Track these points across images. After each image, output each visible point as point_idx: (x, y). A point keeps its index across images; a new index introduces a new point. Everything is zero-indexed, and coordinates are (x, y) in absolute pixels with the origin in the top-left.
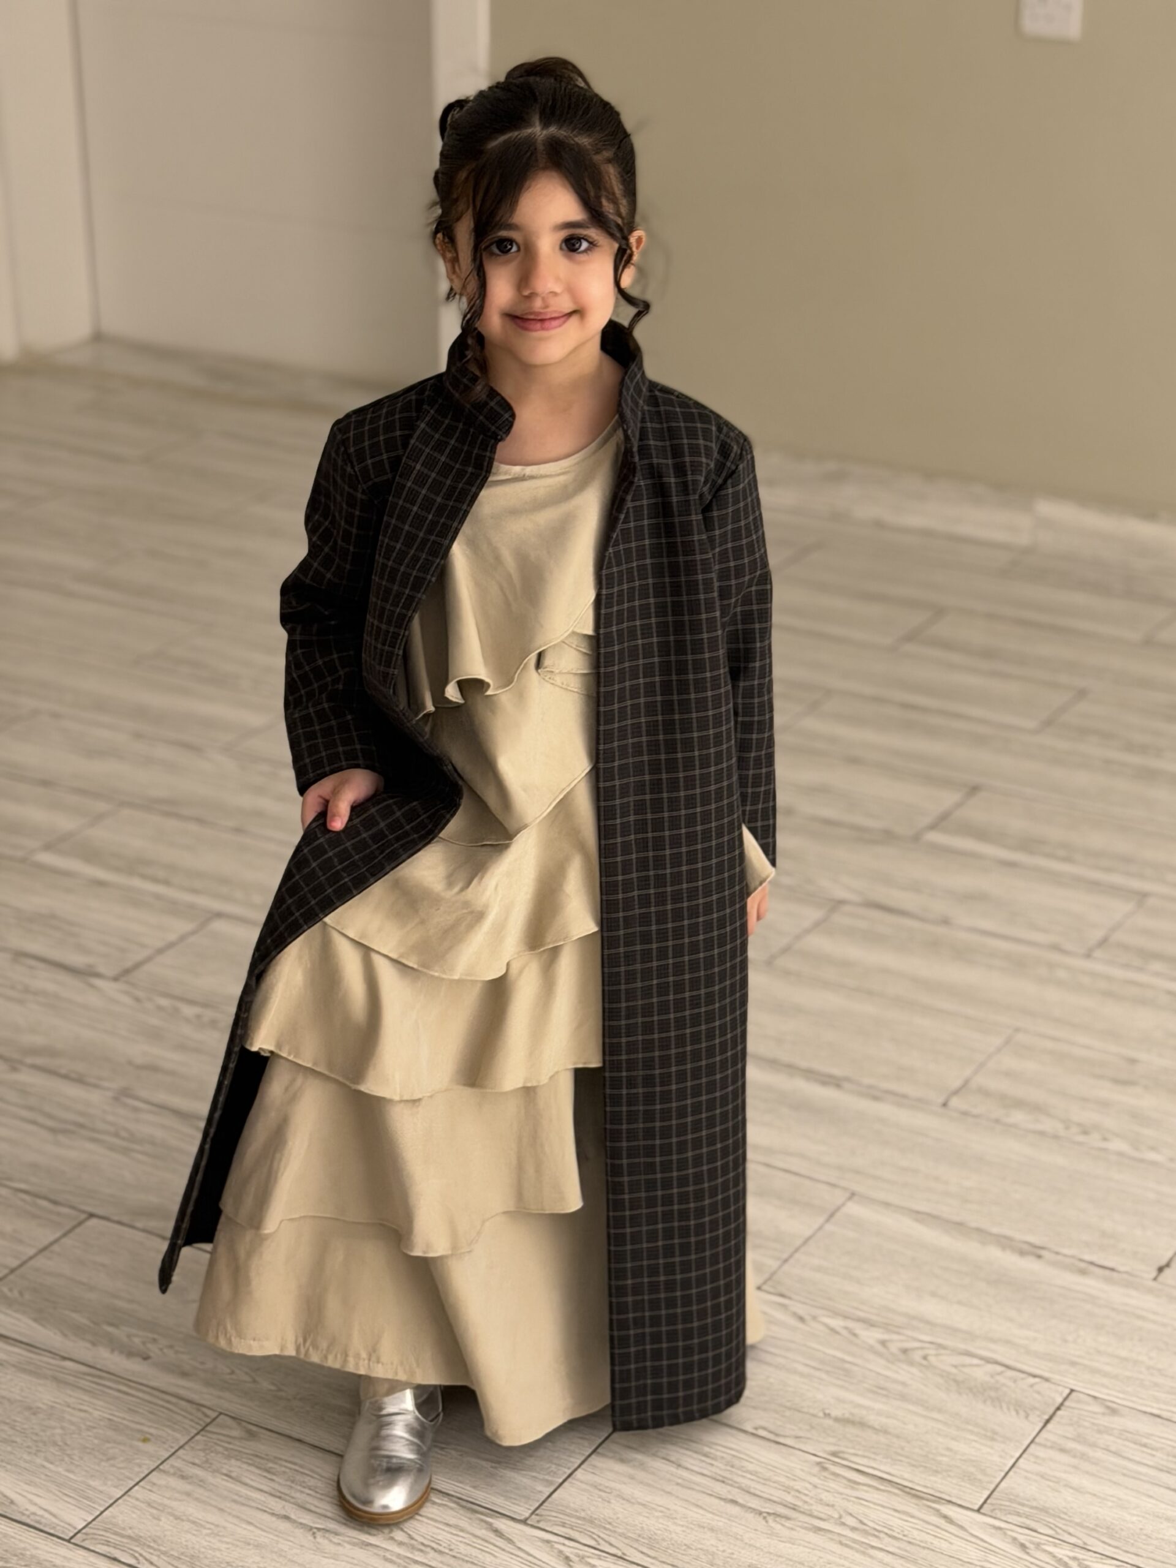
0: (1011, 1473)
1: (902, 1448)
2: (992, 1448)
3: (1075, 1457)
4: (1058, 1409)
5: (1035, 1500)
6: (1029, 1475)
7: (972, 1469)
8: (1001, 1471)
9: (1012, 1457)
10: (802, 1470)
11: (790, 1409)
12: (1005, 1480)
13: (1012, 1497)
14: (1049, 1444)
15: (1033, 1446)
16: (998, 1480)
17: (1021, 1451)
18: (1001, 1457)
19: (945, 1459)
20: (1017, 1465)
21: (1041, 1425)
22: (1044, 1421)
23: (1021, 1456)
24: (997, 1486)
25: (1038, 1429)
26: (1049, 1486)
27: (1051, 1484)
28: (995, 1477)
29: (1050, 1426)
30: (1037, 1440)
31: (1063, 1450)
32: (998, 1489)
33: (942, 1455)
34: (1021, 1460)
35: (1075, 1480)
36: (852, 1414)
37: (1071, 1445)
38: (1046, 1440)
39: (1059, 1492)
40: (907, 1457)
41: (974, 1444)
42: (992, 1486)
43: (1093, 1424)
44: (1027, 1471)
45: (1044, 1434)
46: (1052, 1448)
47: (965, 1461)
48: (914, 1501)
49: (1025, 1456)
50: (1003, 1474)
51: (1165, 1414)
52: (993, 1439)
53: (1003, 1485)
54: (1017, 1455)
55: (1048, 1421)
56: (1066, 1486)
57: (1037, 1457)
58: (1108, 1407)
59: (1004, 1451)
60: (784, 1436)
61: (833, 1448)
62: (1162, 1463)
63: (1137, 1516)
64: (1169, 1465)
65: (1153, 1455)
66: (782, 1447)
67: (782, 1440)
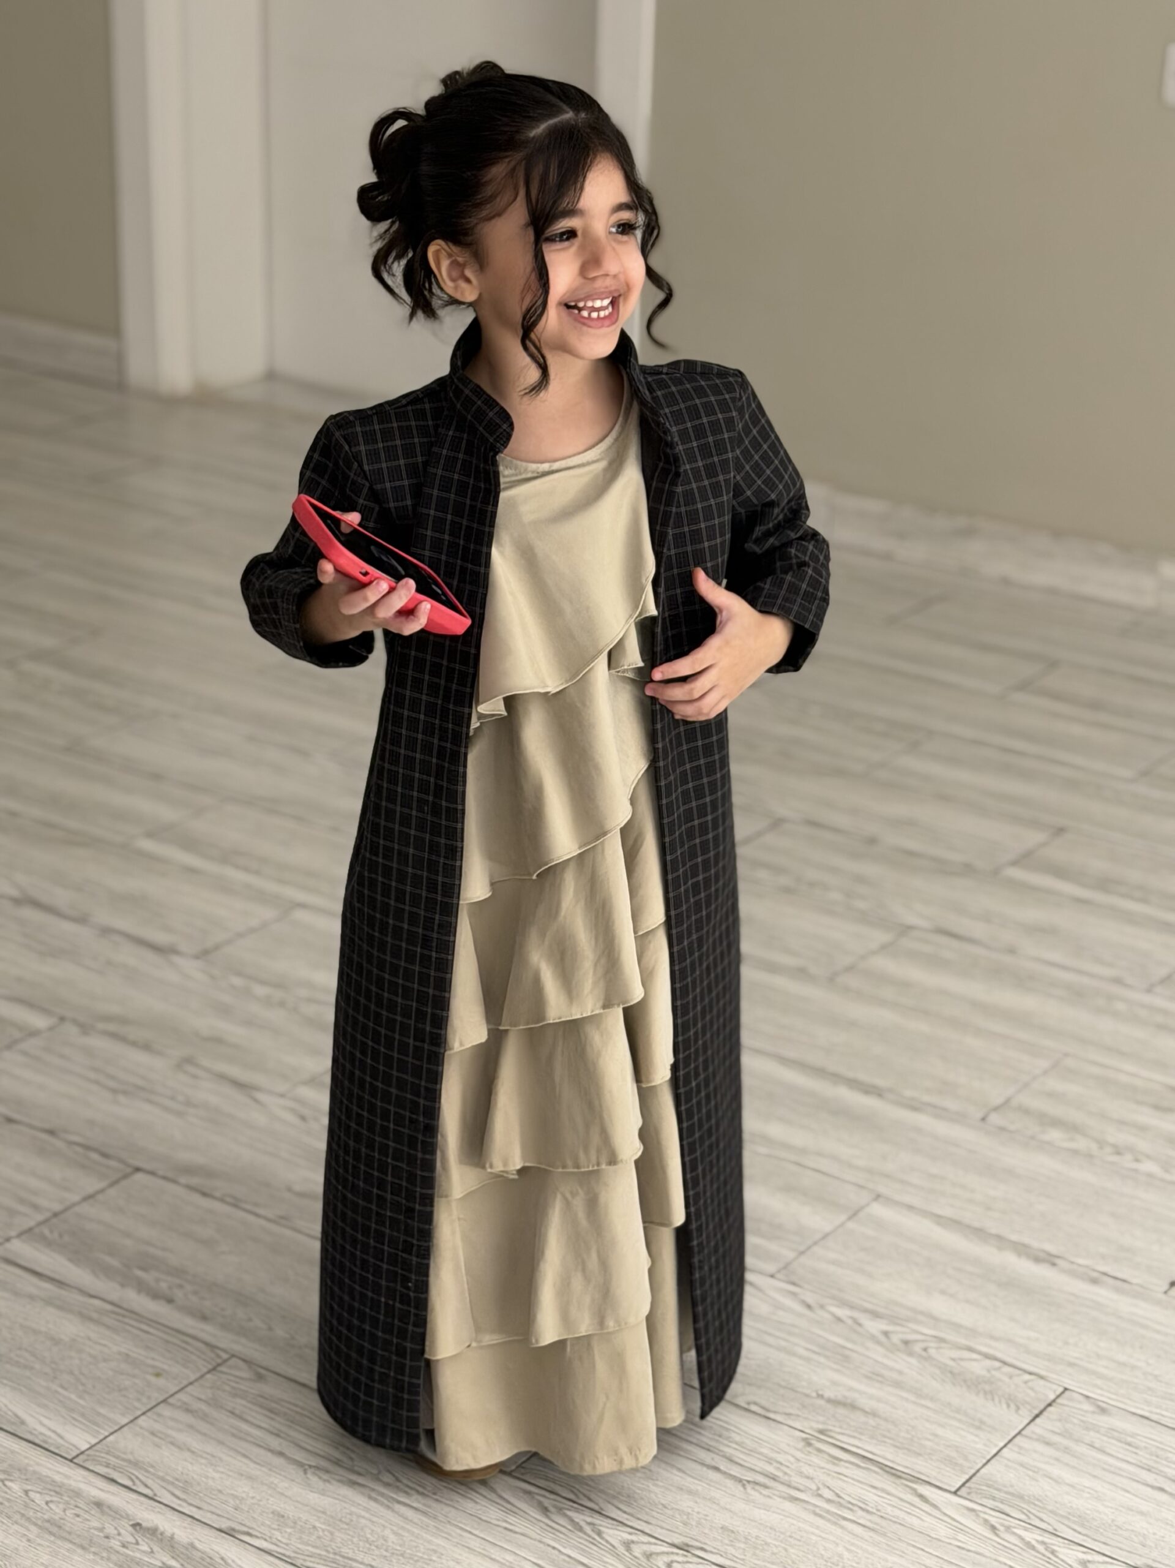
0: (993, 1461)
1: (889, 1431)
2: (976, 1436)
3: (1059, 1450)
4: (1049, 1405)
5: (1012, 1486)
6: (1010, 1464)
7: (954, 1454)
8: (984, 1458)
9: (996, 1445)
10: (788, 1445)
11: (784, 1387)
12: (987, 1467)
13: (990, 1483)
14: (1035, 1437)
15: (1019, 1437)
16: (980, 1465)
17: (1006, 1441)
18: (985, 1445)
19: (929, 1443)
20: (1000, 1453)
21: (1030, 1418)
22: (1033, 1416)
23: (1005, 1446)
24: (978, 1471)
25: (1026, 1421)
26: (1028, 1475)
27: (1031, 1473)
28: (977, 1463)
29: (1038, 1420)
30: (1024, 1432)
31: (1048, 1444)
32: (978, 1475)
33: (929, 1440)
34: (1005, 1450)
35: (1056, 1471)
36: (845, 1396)
37: (1056, 1439)
38: (1033, 1432)
39: (1037, 1481)
40: (893, 1439)
41: (960, 1431)
42: (973, 1471)
43: (1082, 1421)
44: (1009, 1460)
45: (1031, 1428)
46: (1037, 1440)
47: (949, 1446)
48: (893, 1479)
49: (1009, 1446)
50: (984, 1461)
52: (979, 1428)
53: (983, 1471)
54: (1002, 1444)
55: (1036, 1416)
56: (1046, 1476)
57: (1020, 1448)
58: (1098, 1407)
59: (988, 1440)
60: (775, 1412)
61: (821, 1427)
62: (1144, 1461)
63: (1112, 1508)
64: (1151, 1463)
65: (1136, 1453)
66: (771, 1422)
67: (772, 1416)
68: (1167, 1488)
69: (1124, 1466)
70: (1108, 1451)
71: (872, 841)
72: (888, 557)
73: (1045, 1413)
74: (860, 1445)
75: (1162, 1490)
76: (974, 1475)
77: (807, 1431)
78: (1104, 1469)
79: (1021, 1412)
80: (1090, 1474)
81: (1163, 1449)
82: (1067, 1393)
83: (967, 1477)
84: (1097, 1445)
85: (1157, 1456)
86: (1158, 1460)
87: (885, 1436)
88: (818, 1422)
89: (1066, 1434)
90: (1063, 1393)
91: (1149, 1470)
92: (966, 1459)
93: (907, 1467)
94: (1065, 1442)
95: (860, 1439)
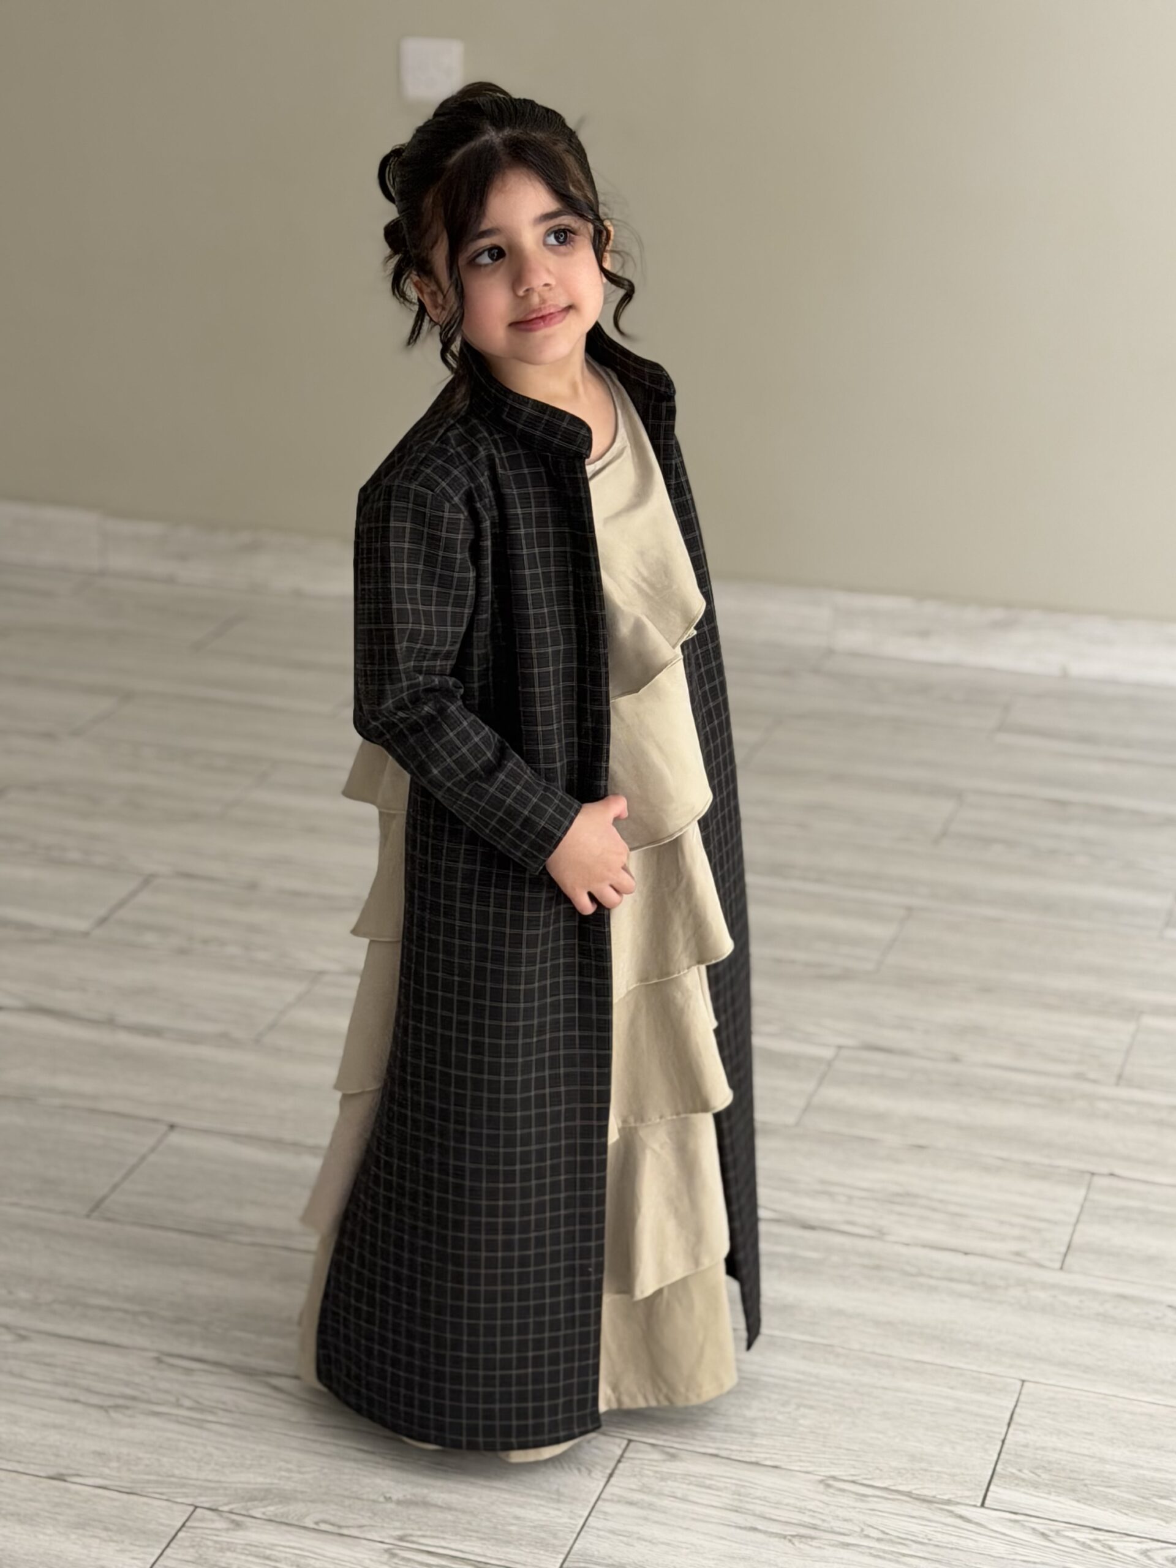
0: (582, 1534)
1: (469, 1523)
2: (558, 1510)
3: (642, 1508)
4: (619, 1461)
5: (610, 1557)
6: (601, 1533)
7: (543, 1535)
8: (572, 1532)
9: (581, 1516)
11: (349, 1497)
12: (578, 1542)
13: (588, 1558)
14: (615, 1498)
15: (599, 1503)
16: (571, 1542)
17: (589, 1509)
18: (570, 1518)
19: (513, 1528)
20: (587, 1524)
21: (605, 1480)
22: (607, 1475)
23: (589, 1515)
24: (571, 1548)
25: (602, 1484)
26: (622, 1542)
27: (625, 1539)
28: (568, 1540)
29: (613, 1480)
30: (603, 1496)
31: (631, 1503)
32: (573, 1551)
33: (512, 1524)
34: (591, 1518)
35: (646, 1531)
36: (414, 1495)
37: (637, 1496)
38: (613, 1494)
39: (632, 1546)
40: (477, 1532)
41: (542, 1508)
42: (567, 1549)
43: (656, 1472)
44: (598, 1529)
45: (609, 1489)
46: (619, 1502)
47: (535, 1527)
49: (593, 1514)
50: (575, 1535)
51: (723, 1453)
52: (558, 1501)
53: (576, 1546)
54: (586, 1514)
55: (611, 1475)
56: (639, 1538)
57: (605, 1513)
58: (668, 1453)
59: (571, 1512)
60: (347, 1527)
61: (399, 1533)
62: (728, 1502)
63: (713, 1559)
64: (736, 1503)
65: (719, 1496)
66: (345, 1539)
67: (345, 1531)
68: (759, 1527)
69: (709, 1511)
70: (691, 1498)
71: (253, 886)
72: (170, 580)
73: (617, 1472)
74: (443, 1544)
75: (754, 1529)
76: (569, 1552)
77: (387, 1541)
78: (694, 1519)
79: (593, 1475)
80: (680, 1527)
81: (743, 1486)
82: (632, 1445)
83: (562, 1557)
84: (679, 1495)
85: (739, 1495)
86: (741, 1498)
87: (467, 1530)
88: (395, 1529)
89: (644, 1489)
90: (628, 1445)
91: (737, 1511)
92: (555, 1536)
93: (500, 1559)
94: (647, 1498)
95: (444, 1538)
